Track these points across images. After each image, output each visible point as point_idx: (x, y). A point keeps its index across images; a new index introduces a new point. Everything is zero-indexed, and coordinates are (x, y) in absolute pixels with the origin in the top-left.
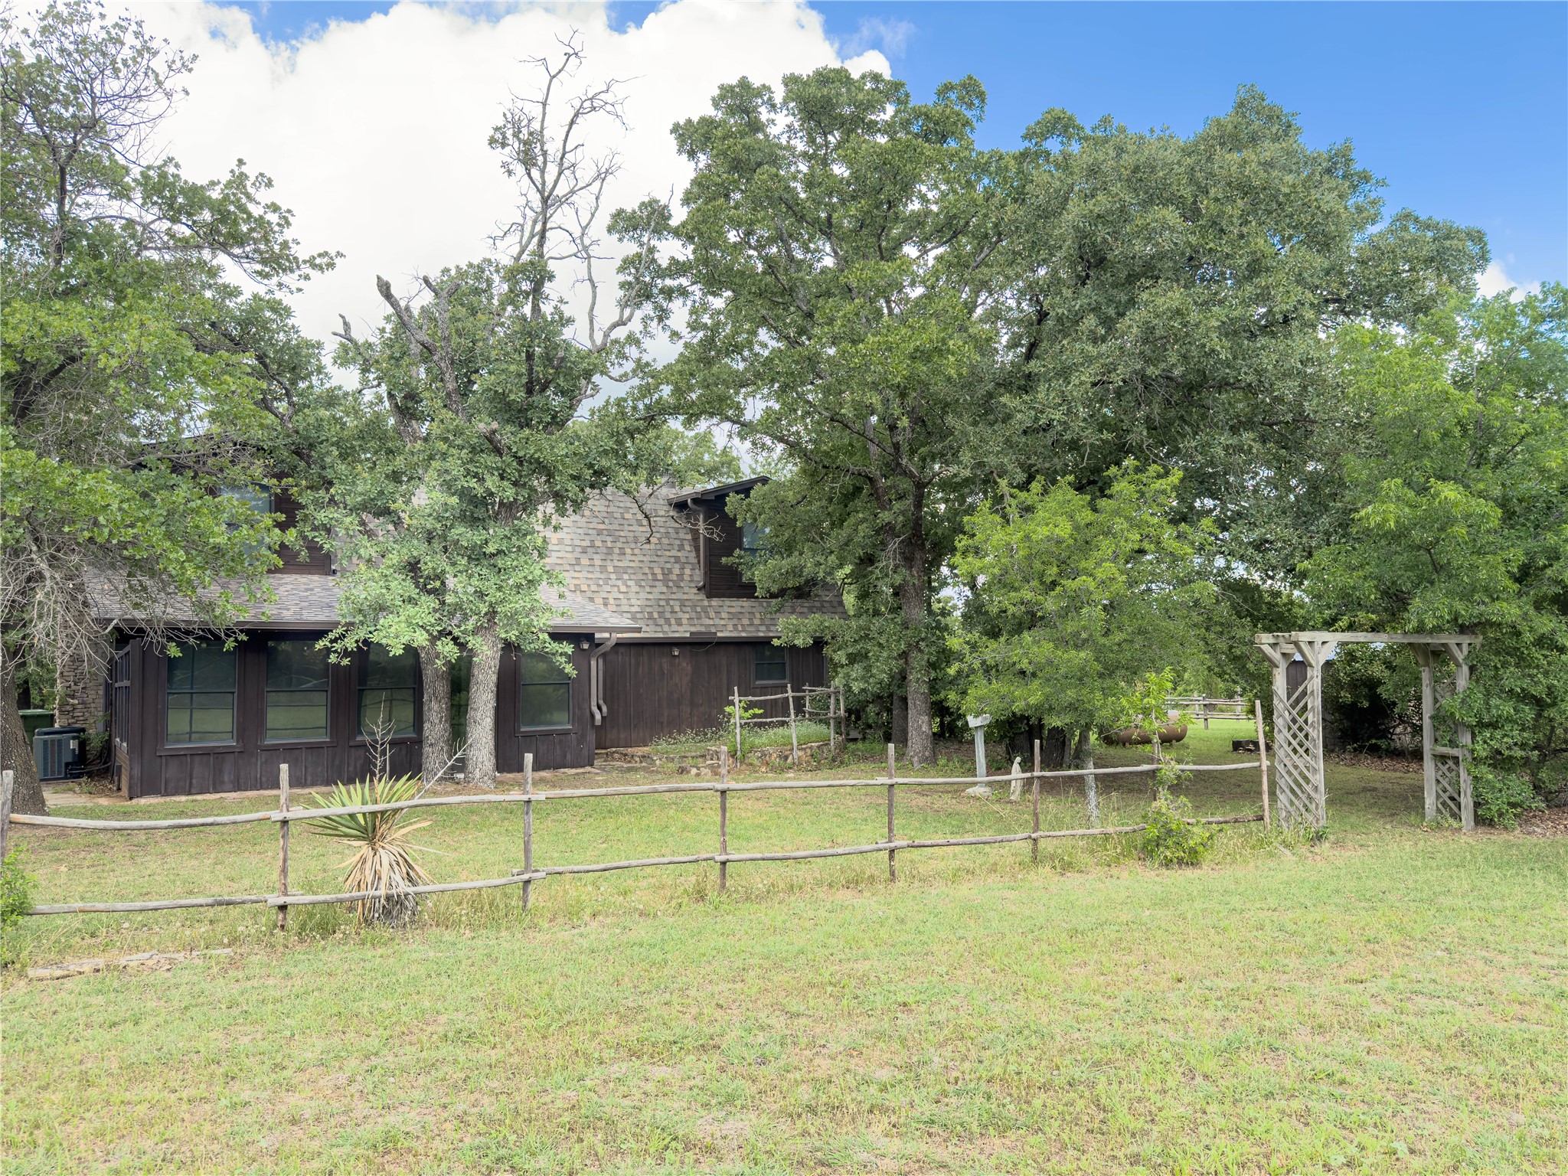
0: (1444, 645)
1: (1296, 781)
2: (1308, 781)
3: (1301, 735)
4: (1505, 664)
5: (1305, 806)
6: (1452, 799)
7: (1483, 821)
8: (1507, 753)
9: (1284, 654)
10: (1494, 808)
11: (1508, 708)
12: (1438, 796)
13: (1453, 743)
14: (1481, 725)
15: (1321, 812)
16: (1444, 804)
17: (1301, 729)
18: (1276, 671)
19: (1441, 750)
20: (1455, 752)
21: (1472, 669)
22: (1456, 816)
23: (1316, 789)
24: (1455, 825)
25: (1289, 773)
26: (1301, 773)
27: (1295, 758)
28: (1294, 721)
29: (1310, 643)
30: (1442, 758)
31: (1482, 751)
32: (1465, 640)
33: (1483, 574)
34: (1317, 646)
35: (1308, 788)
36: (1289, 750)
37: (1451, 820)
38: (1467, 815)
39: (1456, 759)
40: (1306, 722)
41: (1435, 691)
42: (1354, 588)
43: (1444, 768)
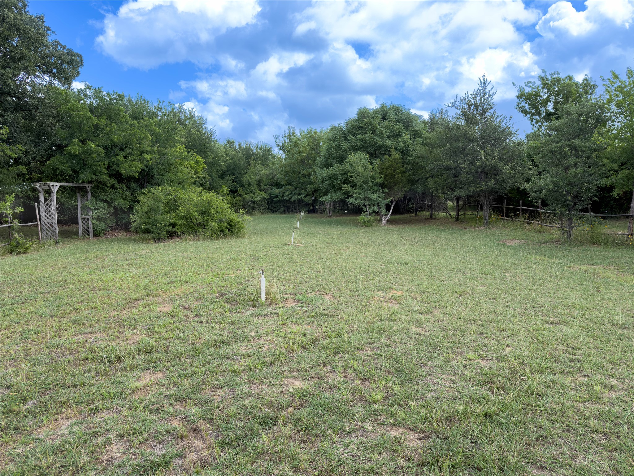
0: (85, 187)
1: (48, 227)
2: (53, 227)
3: (50, 213)
4: (100, 192)
5: (52, 234)
6: (87, 230)
7: (95, 235)
8: (101, 216)
9: (43, 189)
10: (98, 231)
11: (101, 205)
12: (83, 230)
13: (87, 215)
14: (95, 209)
15: (57, 235)
16: (85, 232)
17: (50, 212)
18: (40, 194)
19: (84, 216)
20: (88, 217)
21: (91, 193)
22: (88, 235)
23: (55, 229)
24: (88, 237)
25: (46, 225)
26: (51, 225)
27: (48, 220)
28: (47, 209)
29: (53, 186)
30: (84, 219)
31: (95, 216)
32: (90, 185)
33: (99, 167)
34: (55, 187)
35: (53, 229)
36: (46, 218)
37: (86, 236)
38: (91, 234)
39: (88, 219)
40: (52, 209)
41: (81, 200)
42: (64, 170)
43: (84, 222)
